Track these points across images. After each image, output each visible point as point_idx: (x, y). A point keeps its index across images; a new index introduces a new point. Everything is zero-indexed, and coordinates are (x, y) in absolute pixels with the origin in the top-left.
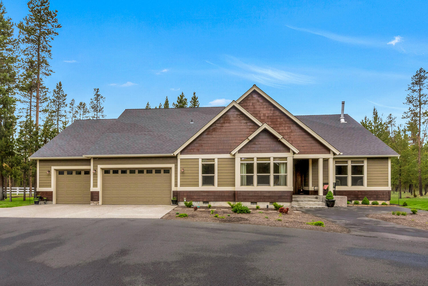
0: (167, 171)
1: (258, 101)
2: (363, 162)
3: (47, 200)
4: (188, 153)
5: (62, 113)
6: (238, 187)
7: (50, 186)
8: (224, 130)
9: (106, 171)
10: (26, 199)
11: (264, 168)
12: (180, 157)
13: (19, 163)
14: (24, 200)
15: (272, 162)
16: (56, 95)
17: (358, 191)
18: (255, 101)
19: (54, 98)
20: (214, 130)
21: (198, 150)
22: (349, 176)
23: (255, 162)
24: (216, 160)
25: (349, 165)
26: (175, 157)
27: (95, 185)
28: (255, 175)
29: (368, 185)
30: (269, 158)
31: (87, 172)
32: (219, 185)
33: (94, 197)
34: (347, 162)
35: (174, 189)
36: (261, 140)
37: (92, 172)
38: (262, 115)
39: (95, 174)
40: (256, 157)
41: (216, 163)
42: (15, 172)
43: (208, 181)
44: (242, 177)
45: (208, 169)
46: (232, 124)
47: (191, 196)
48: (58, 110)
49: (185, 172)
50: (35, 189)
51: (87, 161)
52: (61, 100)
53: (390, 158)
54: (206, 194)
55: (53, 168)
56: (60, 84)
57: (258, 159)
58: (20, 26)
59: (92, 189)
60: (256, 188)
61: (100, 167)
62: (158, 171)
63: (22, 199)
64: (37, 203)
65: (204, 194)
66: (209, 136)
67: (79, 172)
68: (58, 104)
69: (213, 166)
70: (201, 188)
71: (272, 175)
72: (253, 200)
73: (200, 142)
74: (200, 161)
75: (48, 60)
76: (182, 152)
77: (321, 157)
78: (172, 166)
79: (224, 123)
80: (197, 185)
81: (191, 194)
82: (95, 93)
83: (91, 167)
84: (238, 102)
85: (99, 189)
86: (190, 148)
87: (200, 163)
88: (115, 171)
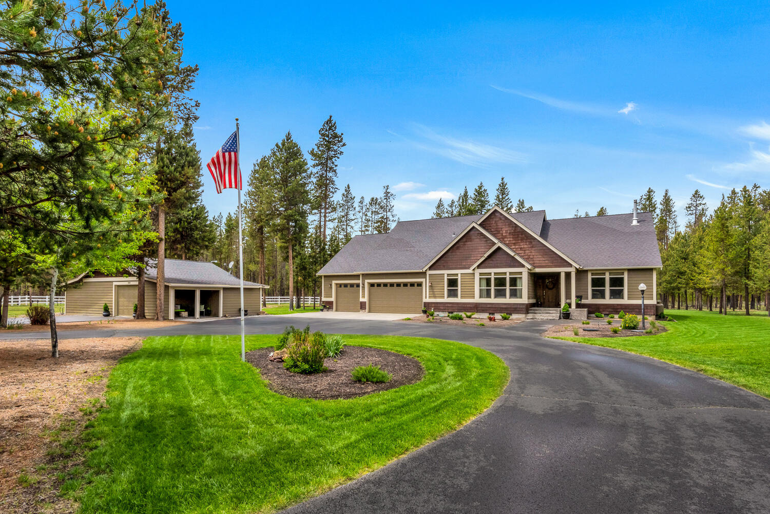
0: (420, 285)
1: (501, 219)
2: (623, 274)
3: (329, 308)
4: (435, 269)
5: (351, 216)
6: (477, 299)
7: (331, 297)
8: (467, 248)
9: (372, 285)
10: (316, 308)
11: (500, 282)
12: (429, 272)
13: (310, 276)
14: (314, 308)
15: (508, 277)
16: (345, 199)
17: (618, 305)
18: (497, 220)
19: (342, 202)
20: (458, 248)
21: (444, 266)
22: (607, 289)
23: (493, 277)
24: (459, 275)
25: (607, 277)
26: (425, 273)
27: (363, 297)
28: (493, 288)
29: (629, 298)
30: (505, 273)
31: (358, 286)
32: (462, 297)
33: (362, 306)
34: (604, 274)
35: (425, 300)
36: (498, 256)
37: (361, 285)
38: (504, 232)
39: (363, 287)
40: (493, 272)
41: (459, 277)
42: (308, 285)
43: (452, 293)
44: (481, 290)
45: (453, 283)
46: (473, 243)
47: (439, 307)
48: (347, 214)
49: (433, 285)
50: (321, 299)
51: (357, 277)
52: (349, 204)
53: (655, 269)
54: (450, 305)
55: (334, 282)
56: (348, 186)
57: (495, 274)
58: (312, 153)
59: (361, 300)
60: (493, 300)
61: (367, 281)
62: (412, 285)
63: (313, 308)
64: (322, 310)
65: (449, 305)
66: (454, 254)
67: (352, 285)
68: (346, 207)
69: (456, 280)
70: (446, 300)
71: (508, 288)
72: (491, 312)
73: (445, 259)
74: (446, 276)
75: (335, 179)
76: (430, 268)
77: (562, 270)
78: (423, 280)
79: (466, 241)
80: (443, 297)
81: (439, 305)
82: (385, 191)
83: (360, 282)
84: (479, 223)
85: (366, 299)
86: (437, 264)
87: (446, 278)
88: (379, 285)
